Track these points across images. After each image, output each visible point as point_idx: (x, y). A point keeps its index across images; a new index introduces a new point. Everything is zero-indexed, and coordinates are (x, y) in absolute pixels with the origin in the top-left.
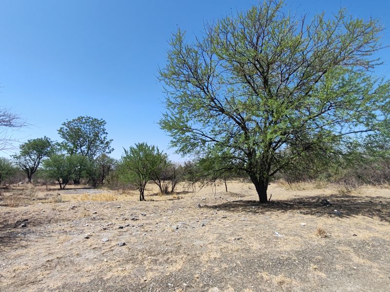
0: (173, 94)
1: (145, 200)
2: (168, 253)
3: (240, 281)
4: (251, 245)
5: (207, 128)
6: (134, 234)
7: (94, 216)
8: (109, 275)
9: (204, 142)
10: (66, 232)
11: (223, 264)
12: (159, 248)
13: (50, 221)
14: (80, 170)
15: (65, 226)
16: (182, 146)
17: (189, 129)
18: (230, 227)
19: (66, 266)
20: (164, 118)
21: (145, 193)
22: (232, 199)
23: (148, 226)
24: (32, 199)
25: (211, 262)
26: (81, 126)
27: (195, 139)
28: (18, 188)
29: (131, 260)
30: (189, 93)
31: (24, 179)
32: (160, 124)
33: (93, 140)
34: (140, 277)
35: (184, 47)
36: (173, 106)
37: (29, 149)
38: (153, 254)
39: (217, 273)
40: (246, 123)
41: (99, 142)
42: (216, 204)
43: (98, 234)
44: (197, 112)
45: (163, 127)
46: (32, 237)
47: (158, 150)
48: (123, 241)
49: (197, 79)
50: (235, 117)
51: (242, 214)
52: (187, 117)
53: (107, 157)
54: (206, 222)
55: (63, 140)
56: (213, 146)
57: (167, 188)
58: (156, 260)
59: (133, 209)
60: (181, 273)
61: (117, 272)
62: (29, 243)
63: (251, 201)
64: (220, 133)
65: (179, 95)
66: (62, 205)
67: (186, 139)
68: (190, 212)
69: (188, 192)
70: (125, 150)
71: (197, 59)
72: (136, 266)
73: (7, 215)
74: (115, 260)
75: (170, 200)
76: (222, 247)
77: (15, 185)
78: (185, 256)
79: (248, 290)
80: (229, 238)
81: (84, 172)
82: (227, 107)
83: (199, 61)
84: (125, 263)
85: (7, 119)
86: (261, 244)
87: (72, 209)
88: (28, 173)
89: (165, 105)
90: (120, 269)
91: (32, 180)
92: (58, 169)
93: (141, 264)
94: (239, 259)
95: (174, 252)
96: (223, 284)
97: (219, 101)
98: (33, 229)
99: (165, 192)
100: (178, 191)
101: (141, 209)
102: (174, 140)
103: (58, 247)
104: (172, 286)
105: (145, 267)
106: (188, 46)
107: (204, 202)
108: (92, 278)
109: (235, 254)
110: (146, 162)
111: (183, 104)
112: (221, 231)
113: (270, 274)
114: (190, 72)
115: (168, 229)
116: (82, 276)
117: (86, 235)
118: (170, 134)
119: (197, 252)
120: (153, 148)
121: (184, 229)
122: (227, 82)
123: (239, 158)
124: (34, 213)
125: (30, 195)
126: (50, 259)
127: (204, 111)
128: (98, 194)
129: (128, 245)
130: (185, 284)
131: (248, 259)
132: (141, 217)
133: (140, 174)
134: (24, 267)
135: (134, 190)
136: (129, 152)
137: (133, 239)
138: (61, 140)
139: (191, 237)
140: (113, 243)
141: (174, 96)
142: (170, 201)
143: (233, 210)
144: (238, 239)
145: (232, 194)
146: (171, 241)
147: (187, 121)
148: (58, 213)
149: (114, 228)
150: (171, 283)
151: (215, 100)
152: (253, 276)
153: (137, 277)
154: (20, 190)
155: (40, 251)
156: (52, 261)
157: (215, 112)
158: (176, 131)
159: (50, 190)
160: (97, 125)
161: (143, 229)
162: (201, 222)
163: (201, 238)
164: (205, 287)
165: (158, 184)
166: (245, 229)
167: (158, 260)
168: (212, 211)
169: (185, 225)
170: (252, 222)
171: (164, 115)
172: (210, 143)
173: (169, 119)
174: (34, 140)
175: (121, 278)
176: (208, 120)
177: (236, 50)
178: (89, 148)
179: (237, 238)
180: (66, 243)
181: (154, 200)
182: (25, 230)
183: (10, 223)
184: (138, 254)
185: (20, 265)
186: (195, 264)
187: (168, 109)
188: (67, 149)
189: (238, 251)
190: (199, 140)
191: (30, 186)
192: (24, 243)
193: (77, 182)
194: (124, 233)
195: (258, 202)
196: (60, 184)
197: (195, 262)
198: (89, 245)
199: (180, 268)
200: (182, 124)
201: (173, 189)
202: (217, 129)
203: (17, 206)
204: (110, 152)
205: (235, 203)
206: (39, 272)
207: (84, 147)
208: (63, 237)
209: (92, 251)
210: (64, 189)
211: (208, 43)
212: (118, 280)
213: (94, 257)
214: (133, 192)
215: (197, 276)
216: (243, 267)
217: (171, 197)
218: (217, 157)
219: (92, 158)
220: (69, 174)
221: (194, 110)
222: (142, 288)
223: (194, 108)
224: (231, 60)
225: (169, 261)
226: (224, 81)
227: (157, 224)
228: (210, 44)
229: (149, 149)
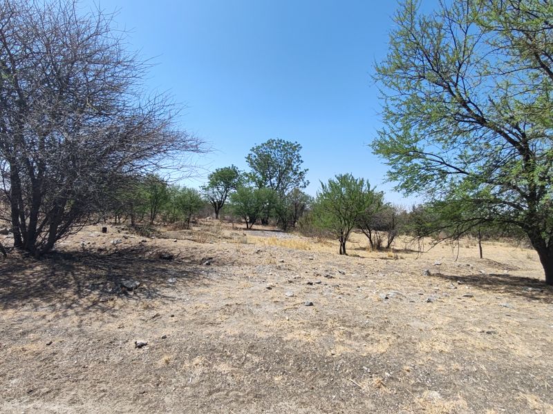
0: (394, 100)
1: (347, 255)
2: (368, 327)
3: (480, 395)
4: (512, 346)
5: (450, 153)
6: (325, 294)
7: (280, 264)
8: (290, 336)
9: (443, 174)
10: (247, 277)
11: (455, 363)
12: (357, 319)
13: (233, 263)
14: (269, 208)
15: (247, 270)
16: (406, 180)
17: (419, 154)
18: (477, 312)
19: (244, 315)
20: (379, 138)
21: (348, 244)
22: (488, 271)
23: (346, 288)
24: (218, 237)
25: (433, 355)
26: (271, 152)
27: (427, 170)
28: (206, 223)
29: (318, 325)
30: (421, 95)
31: (212, 213)
32: (373, 146)
33: (285, 170)
34: (326, 348)
35: (418, 22)
36: (393, 118)
37: (217, 180)
38: (347, 324)
39: (442, 372)
40: (530, 142)
41: (291, 173)
42: (459, 275)
43: (281, 286)
44: (434, 127)
45: (377, 150)
46: (214, 277)
47: (369, 186)
48: (311, 300)
49: (437, 72)
50: (507, 132)
51: (505, 296)
52: (416, 135)
53: (300, 192)
54: (433, 297)
55: (252, 169)
56: (460, 181)
57: (380, 241)
58: (350, 333)
59: (329, 263)
60: (384, 358)
61: (298, 335)
62: (211, 283)
63: (527, 279)
64: (475, 160)
65: (405, 100)
66: (246, 247)
67: (413, 169)
68: (411, 279)
69: (412, 251)
70: (322, 184)
71: (439, 38)
72: (323, 334)
73: (194, 250)
74: (298, 321)
75: (382, 258)
76: (457, 338)
77: (203, 219)
78: (394, 338)
79: (493, 412)
80: (472, 328)
81: (273, 210)
82: (491, 115)
83: (443, 40)
84: (309, 327)
85: (195, 144)
86: (533, 350)
87: (257, 253)
88: (216, 207)
89: (381, 118)
90: (303, 332)
91: (219, 216)
92: (246, 204)
93: (329, 332)
94: (483, 362)
95: (378, 328)
96: (449, 391)
97: (476, 106)
98: (216, 268)
99: (377, 247)
100: (397, 248)
101: (339, 265)
102: (394, 171)
103: (237, 293)
104: (369, 371)
105: (335, 338)
106: (424, 19)
107: (437, 269)
108: (271, 334)
109: (478, 353)
110: (350, 202)
111: (410, 114)
112: (459, 315)
113: (545, 400)
114: (426, 62)
115: (373, 296)
116: (260, 330)
117: (268, 285)
118: (387, 161)
119: (413, 336)
120: (362, 182)
121: (398, 301)
122: (496, 71)
123: (509, 204)
124: (218, 252)
125: (216, 233)
126: (229, 304)
127: (446, 124)
128: (288, 240)
129: (316, 306)
130: (387, 374)
131: (502, 367)
132: (337, 275)
133: (342, 218)
134: (204, 306)
135: (334, 239)
136: (328, 186)
137: (323, 301)
138: (249, 170)
139: (407, 314)
140: (298, 301)
141: (398, 102)
142: (383, 260)
143: (488, 288)
144: (488, 333)
145: (491, 263)
146: (375, 313)
147: (416, 141)
148: (242, 256)
149: (302, 283)
150: (368, 367)
151: (469, 105)
152: (508, 394)
153: (324, 347)
154: (207, 225)
155: (220, 293)
156: (231, 306)
157: (467, 125)
158: (396, 156)
159: (237, 229)
160: (290, 150)
161: (338, 291)
162: (426, 296)
163: (422, 319)
164: (417, 387)
165: (367, 235)
166: (505, 319)
167: (354, 333)
168: (449, 283)
169: (399, 296)
170: (522, 313)
171: (379, 133)
172: (454, 176)
173: (388, 139)
174: (222, 169)
175: (303, 344)
176: (454, 138)
177: (519, 9)
178: (280, 181)
179: (487, 330)
180: (247, 290)
181: (359, 256)
182: (209, 268)
183: (196, 259)
184: (327, 320)
185: (201, 303)
186: (407, 351)
187: (386, 123)
188: (255, 181)
189: (484, 350)
190: (436, 172)
191: (217, 222)
192: (206, 282)
193: (265, 223)
194: (313, 291)
195: (542, 282)
196: (247, 223)
197: (407, 348)
198: (270, 297)
199: (383, 351)
200: (407, 146)
201: (389, 244)
202: (470, 152)
203: (204, 242)
204: (305, 187)
205: (493, 277)
206: (218, 315)
207: (274, 179)
208: (243, 282)
209: (273, 305)
210: (250, 229)
211: (462, 6)
212: (299, 345)
213: (276, 311)
214: (332, 242)
215: (408, 368)
216: (491, 377)
217: (384, 254)
218: (465, 199)
219: (283, 193)
220: (257, 211)
221: (429, 124)
222: (327, 363)
223: (429, 120)
224: (507, 30)
225: (368, 338)
226: (490, 70)
227: (359, 287)
228: (465, 7)
229: (356, 183)
